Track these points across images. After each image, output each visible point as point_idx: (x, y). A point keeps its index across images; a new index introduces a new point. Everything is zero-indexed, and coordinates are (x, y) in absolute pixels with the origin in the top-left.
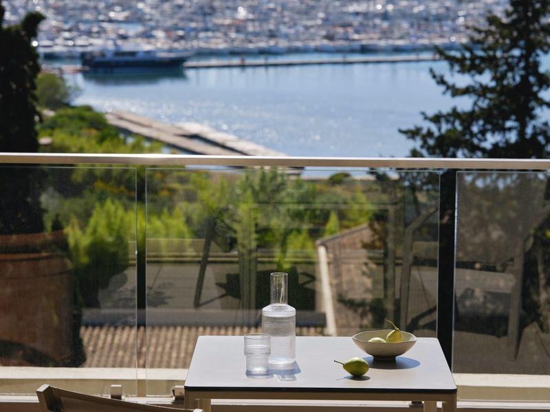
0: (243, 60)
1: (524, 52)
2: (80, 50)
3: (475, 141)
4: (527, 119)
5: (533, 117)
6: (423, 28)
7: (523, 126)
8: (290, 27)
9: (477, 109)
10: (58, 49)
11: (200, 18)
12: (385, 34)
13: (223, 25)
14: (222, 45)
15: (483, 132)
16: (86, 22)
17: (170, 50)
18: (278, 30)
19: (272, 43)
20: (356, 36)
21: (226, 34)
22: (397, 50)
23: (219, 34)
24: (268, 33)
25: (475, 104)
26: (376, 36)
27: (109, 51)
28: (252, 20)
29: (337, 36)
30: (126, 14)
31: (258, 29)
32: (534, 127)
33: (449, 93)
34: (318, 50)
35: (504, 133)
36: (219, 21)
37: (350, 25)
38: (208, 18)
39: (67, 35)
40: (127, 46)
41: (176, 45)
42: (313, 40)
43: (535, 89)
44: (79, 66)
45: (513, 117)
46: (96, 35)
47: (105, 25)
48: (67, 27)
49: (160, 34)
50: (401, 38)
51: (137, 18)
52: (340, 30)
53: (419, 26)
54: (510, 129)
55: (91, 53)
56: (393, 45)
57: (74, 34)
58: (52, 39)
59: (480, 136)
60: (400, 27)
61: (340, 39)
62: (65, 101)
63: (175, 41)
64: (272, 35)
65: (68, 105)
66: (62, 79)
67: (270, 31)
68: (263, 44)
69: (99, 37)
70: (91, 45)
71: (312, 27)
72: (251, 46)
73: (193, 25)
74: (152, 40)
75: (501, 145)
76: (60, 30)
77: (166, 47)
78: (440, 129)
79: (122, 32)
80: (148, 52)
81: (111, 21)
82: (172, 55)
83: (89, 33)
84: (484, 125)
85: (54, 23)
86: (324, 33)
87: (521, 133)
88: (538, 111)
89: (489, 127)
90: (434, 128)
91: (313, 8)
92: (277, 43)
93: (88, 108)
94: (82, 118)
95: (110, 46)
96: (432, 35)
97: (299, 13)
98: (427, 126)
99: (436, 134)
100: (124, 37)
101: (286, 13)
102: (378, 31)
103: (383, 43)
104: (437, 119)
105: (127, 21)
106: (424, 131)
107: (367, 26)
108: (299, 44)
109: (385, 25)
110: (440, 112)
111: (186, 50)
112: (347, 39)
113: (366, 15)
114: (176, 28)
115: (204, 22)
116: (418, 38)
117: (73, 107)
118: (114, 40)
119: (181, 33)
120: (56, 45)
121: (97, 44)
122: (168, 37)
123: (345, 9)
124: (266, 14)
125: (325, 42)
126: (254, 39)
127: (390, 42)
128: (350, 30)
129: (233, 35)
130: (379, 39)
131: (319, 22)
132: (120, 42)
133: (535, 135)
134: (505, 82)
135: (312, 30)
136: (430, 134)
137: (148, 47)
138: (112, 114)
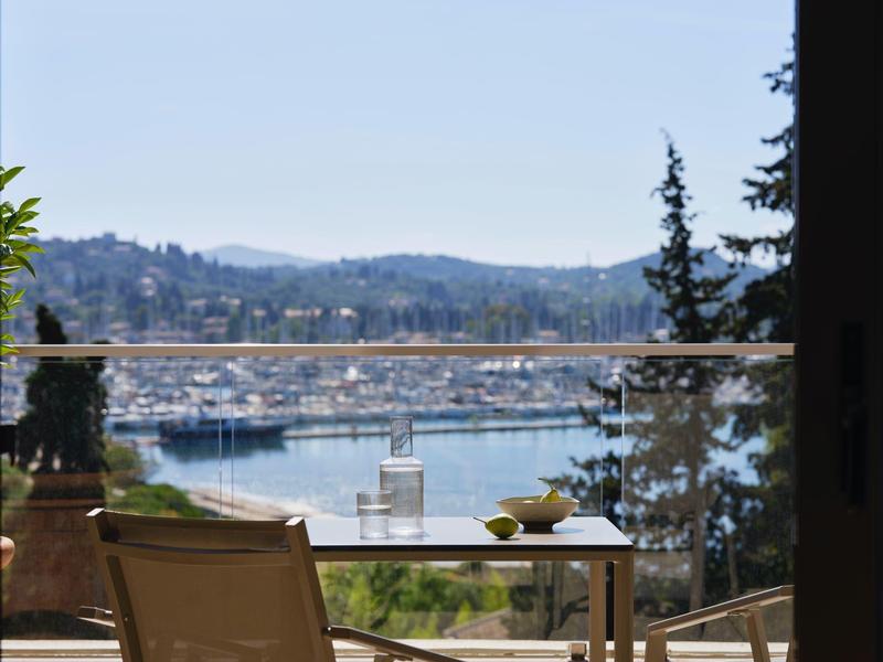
0: (354, 428)
1: (694, 383)
2: (157, 418)
3: (637, 492)
4: (699, 464)
5: (706, 461)
6: (570, 388)
7: (694, 472)
8: (411, 389)
9: (637, 452)
10: (131, 418)
11: (301, 380)
12: (525, 396)
13: (329, 388)
14: (328, 412)
15: (646, 481)
16: (167, 385)
17: (265, 418)
18: (397, 393)
19: (388, 407)
20: (489, 399)
21: (333, 398)
22: (537, 414)
23: (324, 399)
24: (384, 396)
25: (635, 446)
26: (512, 398)
27: (194, 419)
28: (364, 382)
29: (466, 399)
30: (214, 375)
31: (372, 392)
32: (708, 474)
33: (604, 434)
34: (443, 416)
35: (672, 481)
36: (323, 383)
37: (482, 385)
38: (311, 380)
39: (142, 401)
40: (214, 414)
41: (272, 412)
42: (438, 403)
43: (708, 427)
44: (156, 438)
45: (682, 462)
46: (177, 401)
47: (188, 389)
48: (143, 391)
49: (254, 399)
50: (542, 400)
51: (227, 381)
52: (471, 391)
53: (566, 386)
54: (679, 476)
55: (171, 422)
56: (532, 410)
57: (152, 399)
58: (126, 406)
59: (642, 485)
60: (541, 387)
61: (470, 402)
62: (140, 478)
63: (271, 406)
64: (389, 398)
65: (142, 483)
66: (136, 453)
67: (387, 394)
68: (376, 410)
69: (181, 403)
70: (171, 412)
71: (437, 388)
72: (362, 412)
73: (293, 388)
74: (243, 406)
75: (668, 496)
76: (133, 396)
77: (260, 413)
78: (593, 478)
79: (208, 397)
80: (240, 420)
81: (196, 384)
82: (269, 423)
83: (170, 400)
84: (646, 472)
85: (126, 388)
86: (452, 395)
87: (693, 481)
88: (712, 454)
89: (653, 473)
90: (585, 476)
91: (437, 366)
92: (394, 408)
93: (167, 487)
94: (158, 497)
95: (195, 412)
96: (580, 396)
97: (420, 372)
98: (577, 473)
99: (589, 483)
100: (211, 403)
101: (406, 373)
102: (515, 391)
103: (521, 406)
104: (590, 466)
105: (215, 384)
106: (575, 480)
107: (504, 386)
108: (420, 409)
109: (524, 385)
110: (593, 457)
111: (283, 417)
112: (478, 402)
113: (502, 374)
114: (274, 392)
115: (307, 384)
116: (564, 400)
117: (149, 486)
118: (200, 408)
119: (279, 397)
120: (129, 413)
121: (179, 411)
122: (264, 401)
123: (475, 368)
124: (381, 374)
125: (452, 406)
126: (367, 403)
127: (530, 405)
128: (481, 391)
129: (341, 398)
130: (517, 401)
131: (445, 383)
132: (206, 409)
133: (709, 484)
134: (671, 419)
135: (438, 393)
136: (581, 483)
137: (238, 414)
138: (196, 493)
